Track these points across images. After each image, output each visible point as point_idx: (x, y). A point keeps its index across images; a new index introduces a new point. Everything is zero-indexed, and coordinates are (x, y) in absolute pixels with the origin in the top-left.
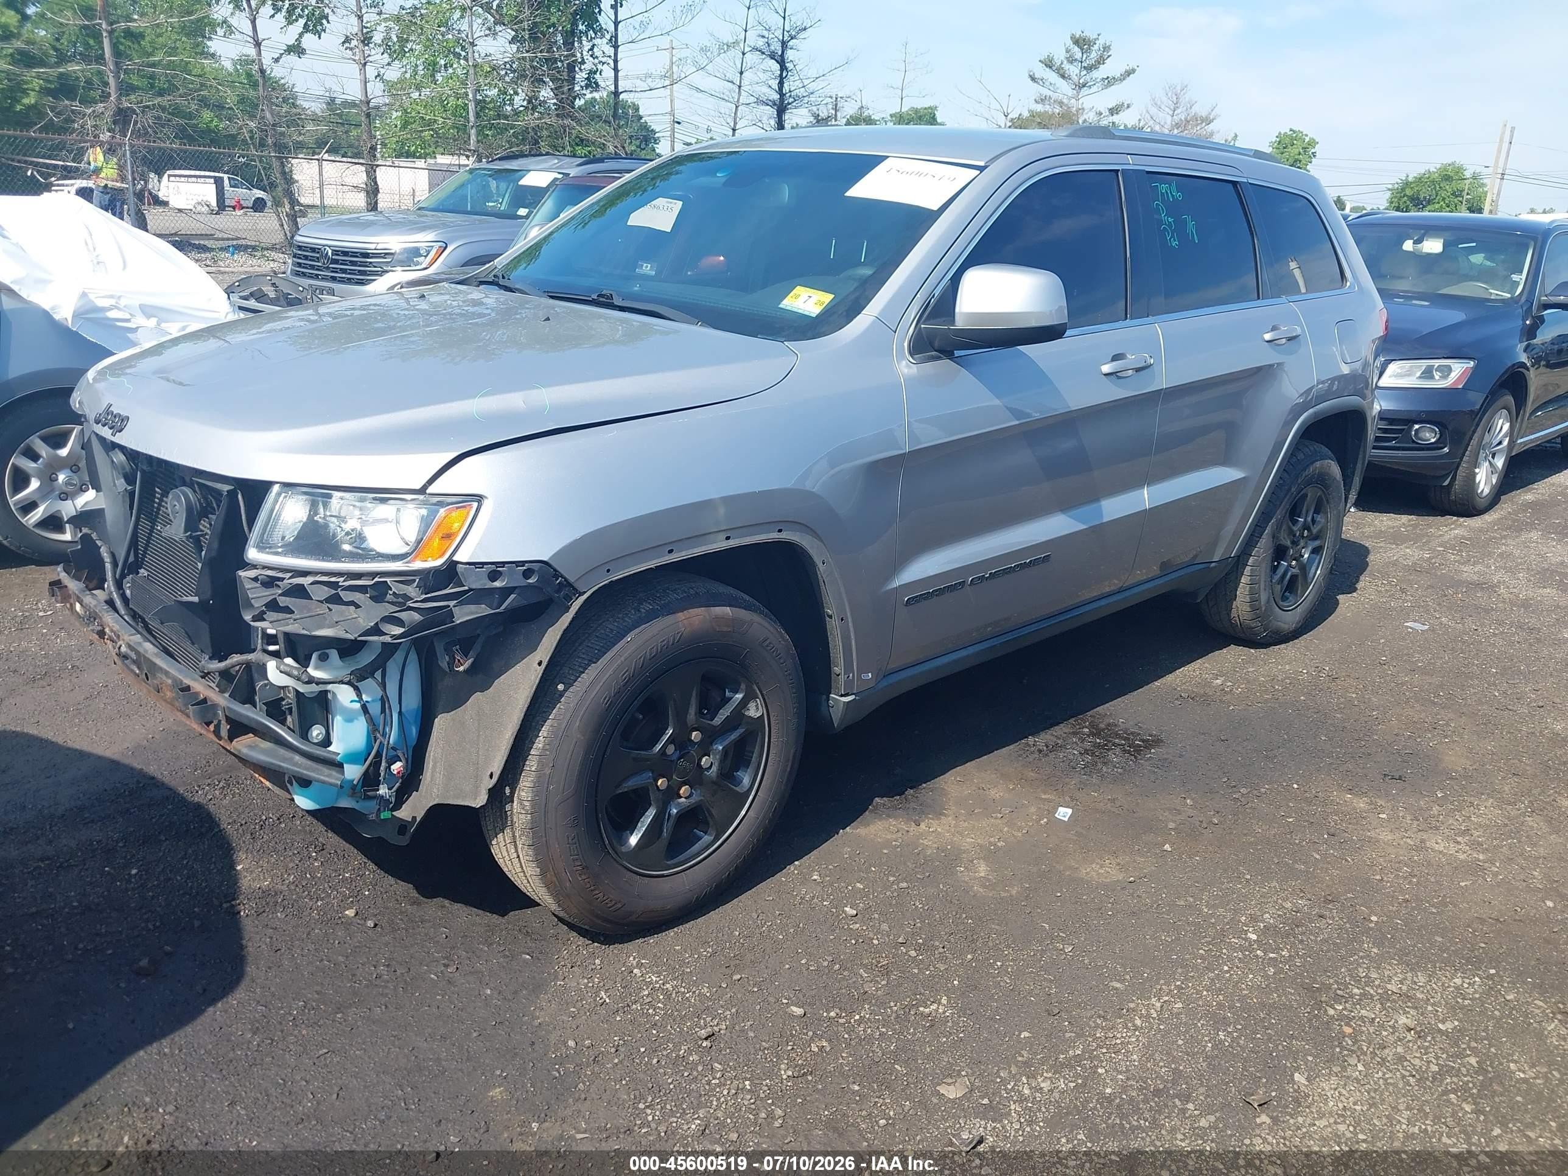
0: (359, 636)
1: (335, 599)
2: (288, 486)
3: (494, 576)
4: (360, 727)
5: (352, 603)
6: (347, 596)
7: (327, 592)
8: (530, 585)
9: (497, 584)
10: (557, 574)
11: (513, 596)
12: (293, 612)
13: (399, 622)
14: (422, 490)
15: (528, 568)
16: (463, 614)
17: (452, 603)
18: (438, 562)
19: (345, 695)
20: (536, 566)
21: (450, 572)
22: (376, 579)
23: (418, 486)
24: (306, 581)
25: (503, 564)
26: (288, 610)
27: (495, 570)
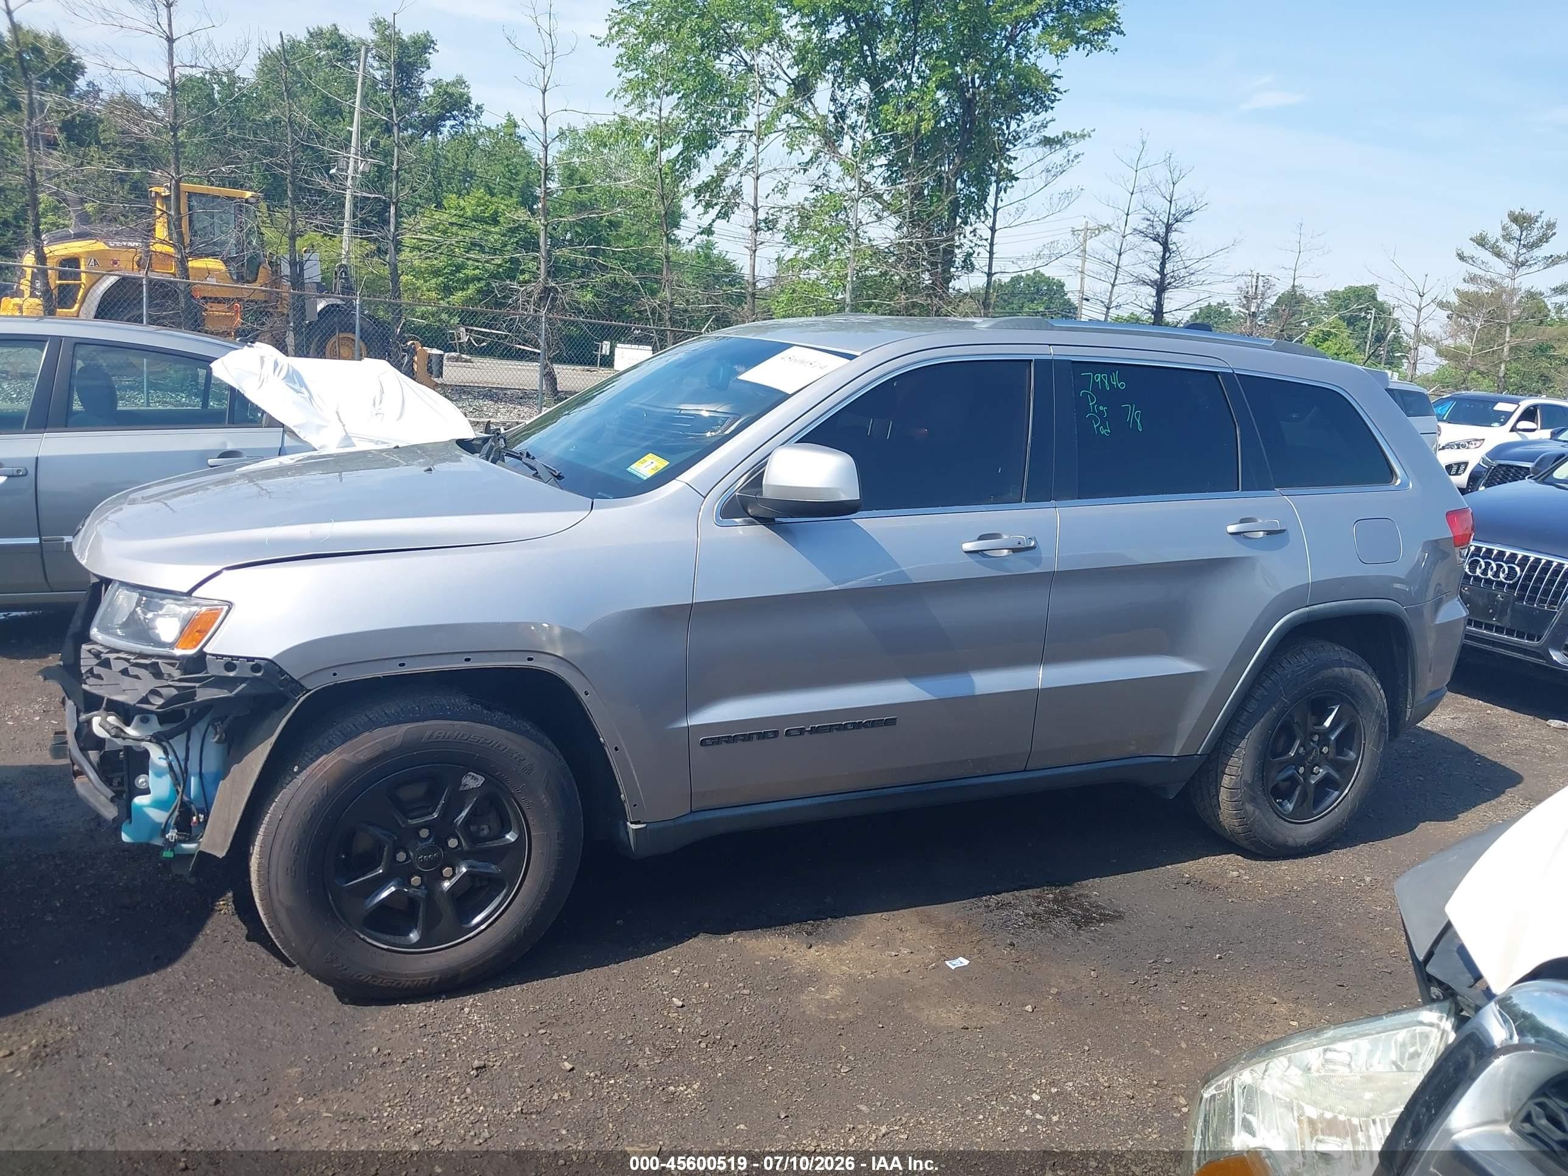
0: (138, 703)
1: (125, 672)
2: (123, 584)
3: (230, 667)
4: (167, 780)
5: (137, 677)
6: (133, 671)
7: (124, 665)
8: (257, 678)
9: (232, 674)
10: (282, 672)
11: (244, 685)
12: (102, 679)
13: (159, 695)
14: (190, 593)
15: (256, 664)
16: (203, 695)
17: (197, 685)
18: (191, 652)
19: (156, 754)
20: (262, 663)
21: (199, 661)
22: (153, 660)
23: (186, 590)
24: (112, 656)
25: (239, 658)
26: (99, 677)
27: (231, 663)
